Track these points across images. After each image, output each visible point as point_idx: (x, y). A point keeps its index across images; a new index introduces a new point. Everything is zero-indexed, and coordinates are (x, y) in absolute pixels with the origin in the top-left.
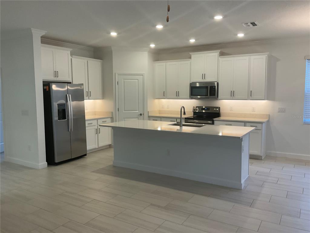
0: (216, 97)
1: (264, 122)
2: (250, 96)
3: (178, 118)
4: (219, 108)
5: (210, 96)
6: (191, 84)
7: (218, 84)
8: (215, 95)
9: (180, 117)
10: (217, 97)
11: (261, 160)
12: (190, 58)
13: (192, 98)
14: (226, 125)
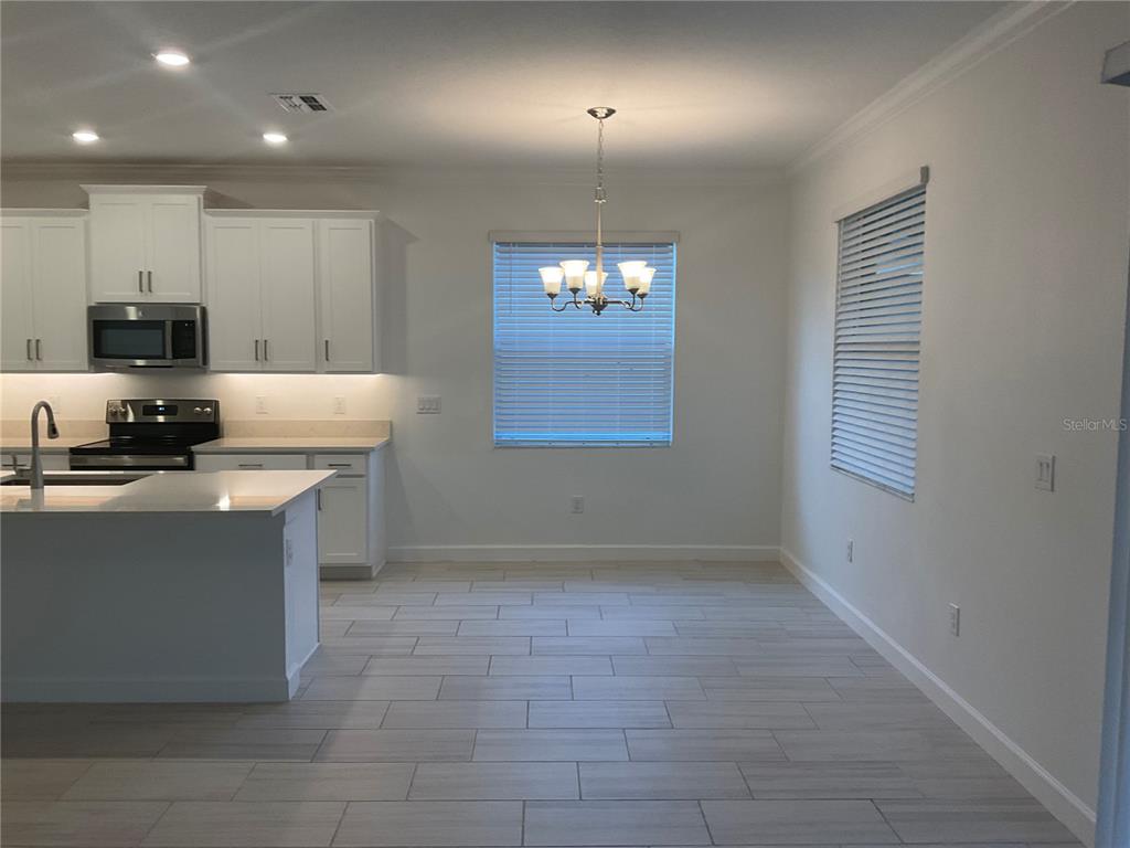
0: (201, 363)
1: (372, 449)
2: (324, 359)
3: (23, 452)
4: (215, 405)
5: (175, 357)
6: (91, 310)
7: (204, 311)
8: (194, 357)
9: (31, 446)
10: (205, 360)
11: (369, 579)
12: (86, 205)
13: (99, 369)
14: (243, 467)
